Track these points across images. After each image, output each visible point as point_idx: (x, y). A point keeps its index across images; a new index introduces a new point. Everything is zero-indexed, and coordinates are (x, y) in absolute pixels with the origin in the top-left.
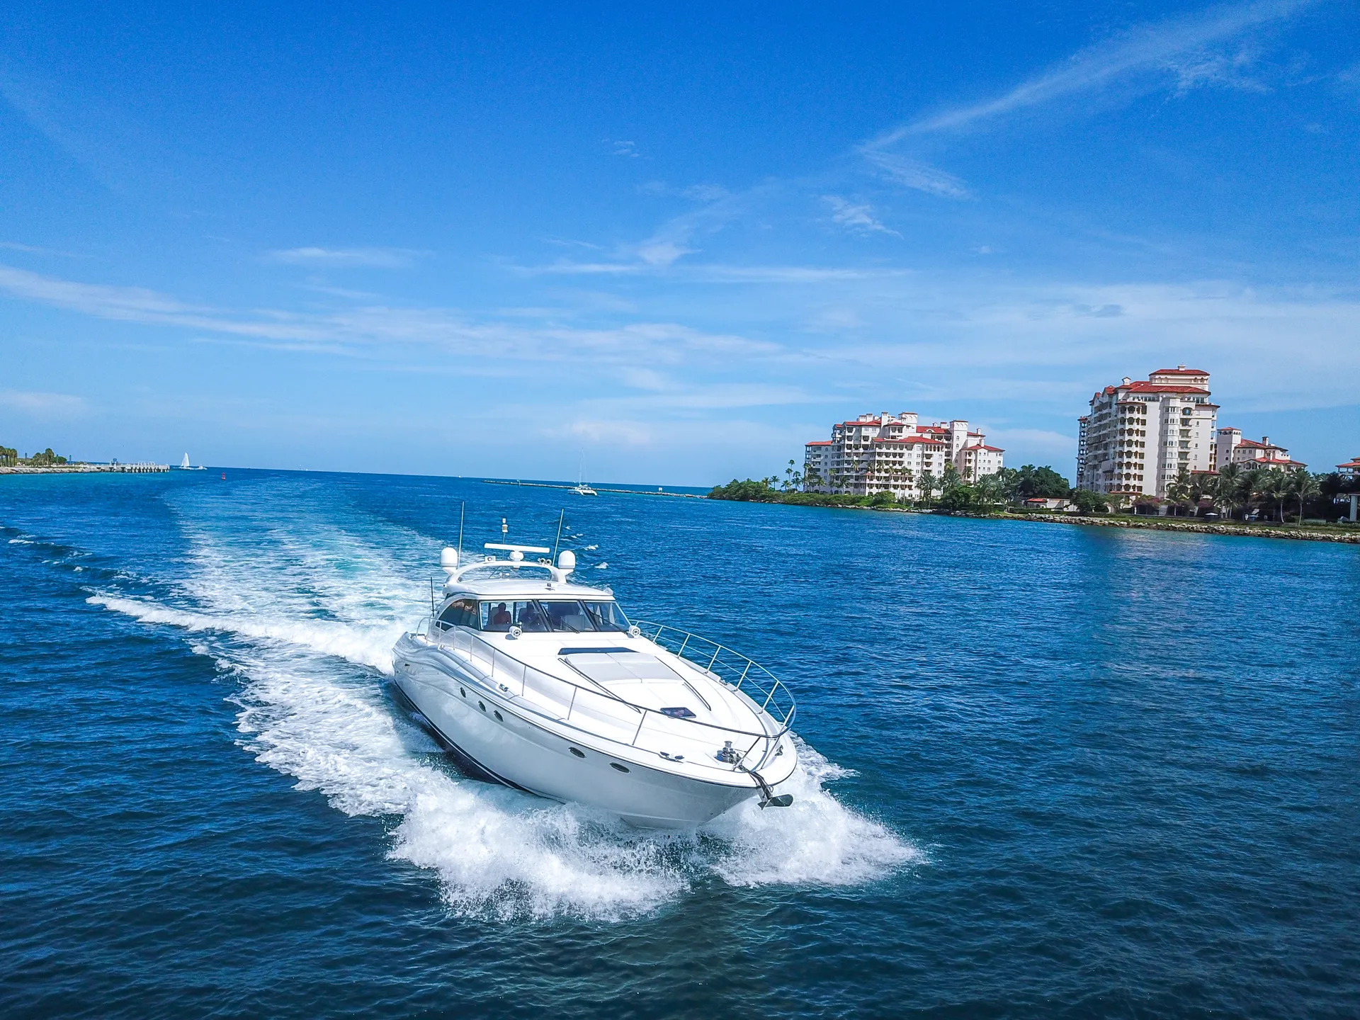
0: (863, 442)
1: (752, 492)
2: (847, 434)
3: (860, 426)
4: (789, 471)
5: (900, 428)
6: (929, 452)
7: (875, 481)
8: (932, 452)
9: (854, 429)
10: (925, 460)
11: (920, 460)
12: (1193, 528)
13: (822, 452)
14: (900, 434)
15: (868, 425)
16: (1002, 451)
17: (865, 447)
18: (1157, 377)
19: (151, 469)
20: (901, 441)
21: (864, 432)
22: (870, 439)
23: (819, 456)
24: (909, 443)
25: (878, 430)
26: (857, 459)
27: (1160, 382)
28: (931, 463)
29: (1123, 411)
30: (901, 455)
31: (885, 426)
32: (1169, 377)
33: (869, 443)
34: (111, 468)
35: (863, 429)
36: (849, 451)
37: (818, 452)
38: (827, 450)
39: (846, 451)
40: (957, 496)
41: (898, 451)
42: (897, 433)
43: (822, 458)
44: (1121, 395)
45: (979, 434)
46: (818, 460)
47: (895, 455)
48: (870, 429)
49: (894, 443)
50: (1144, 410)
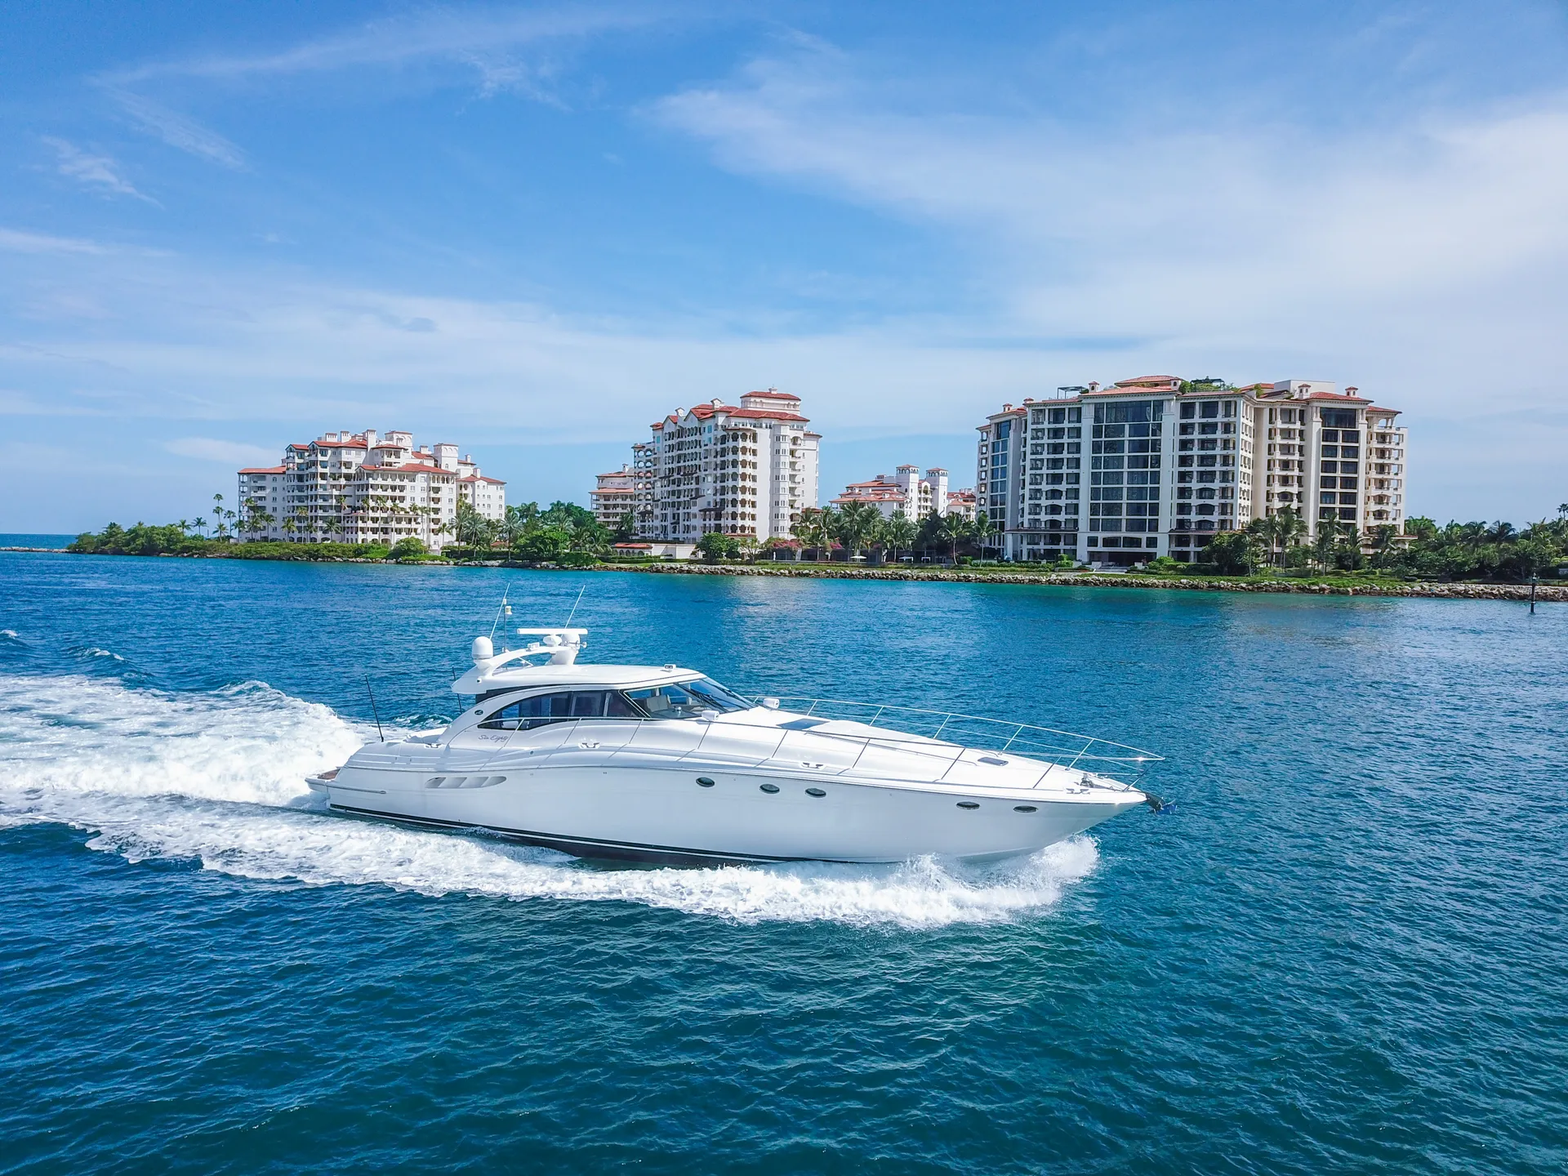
0: (344, 470)
1: (162, 542)
2: (320, 458)
3: (337, 448)
4: (218, 510)
5: (396, 451)
6: (436, 485)
7: (370, 524)
8: (441, 485)
9: (330, 452)
10: (433, 495)
11: (425, 495)
12: (873, 574)
13: (268, 482)
14: (397, 460)
15: (348, 447)
16: (503, 483)
17: (348, 477)
18: (752, 399)
20: (399, 470)
21: (345, 456)
22: (354, 468)
23: (262, 488)
24: (410, 473)
25: (363, 454)
26: (337, 493)
27: (755, 406)
28: (439, 500)
29: (735, 438)
30: (402, 488)
31: (373, 449)
32: (764, 400)
33: (352, 471)
35: (344, 452)
36: (324, 482)
37: (260, 484)
38: (274, 480)
39: (320, 481)
40: (543, 542)
41: (398, 482)
42: (393, 459)
43: (268, 491)
44: (721, 420)
45: (469, 461)
46: (260, 494)
47: (394, 488)
48: (353, 452)
49: (388, 471)
50: (755, 438)
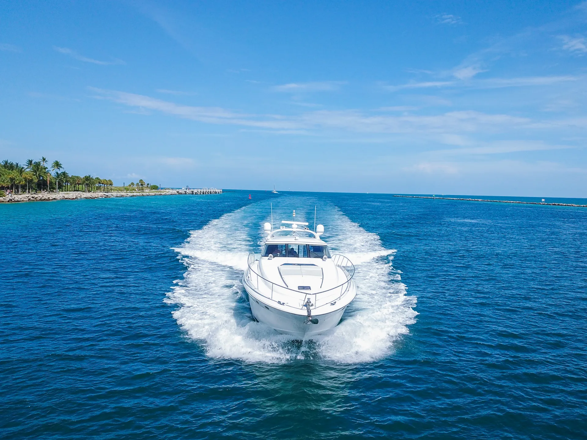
19: (211, 192)
34: (185, 192)
